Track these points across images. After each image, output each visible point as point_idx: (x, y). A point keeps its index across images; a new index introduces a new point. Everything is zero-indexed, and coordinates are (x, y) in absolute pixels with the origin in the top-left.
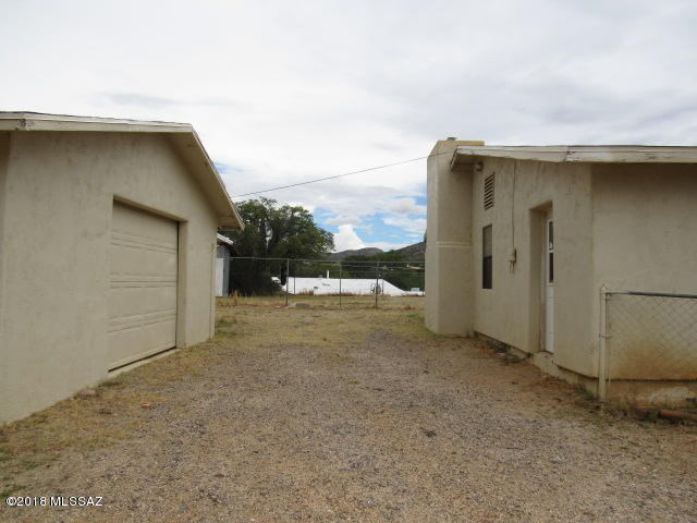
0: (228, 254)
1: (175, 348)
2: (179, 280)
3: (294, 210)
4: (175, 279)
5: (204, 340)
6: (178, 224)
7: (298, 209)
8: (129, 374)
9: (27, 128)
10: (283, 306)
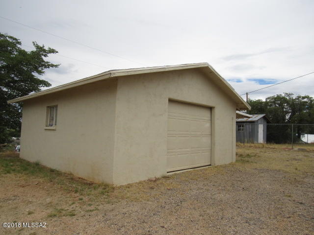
0: (265, 123)
1: (210, 165)
2: (212, 134)
3: (304, 98)
4: (210, 133)
5: (227, 163)
6: (211, 109)
7: (307, 97)
8: (178, 174)
9: (112, 76)
10: (290, 149)
